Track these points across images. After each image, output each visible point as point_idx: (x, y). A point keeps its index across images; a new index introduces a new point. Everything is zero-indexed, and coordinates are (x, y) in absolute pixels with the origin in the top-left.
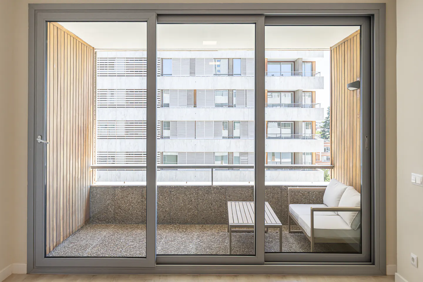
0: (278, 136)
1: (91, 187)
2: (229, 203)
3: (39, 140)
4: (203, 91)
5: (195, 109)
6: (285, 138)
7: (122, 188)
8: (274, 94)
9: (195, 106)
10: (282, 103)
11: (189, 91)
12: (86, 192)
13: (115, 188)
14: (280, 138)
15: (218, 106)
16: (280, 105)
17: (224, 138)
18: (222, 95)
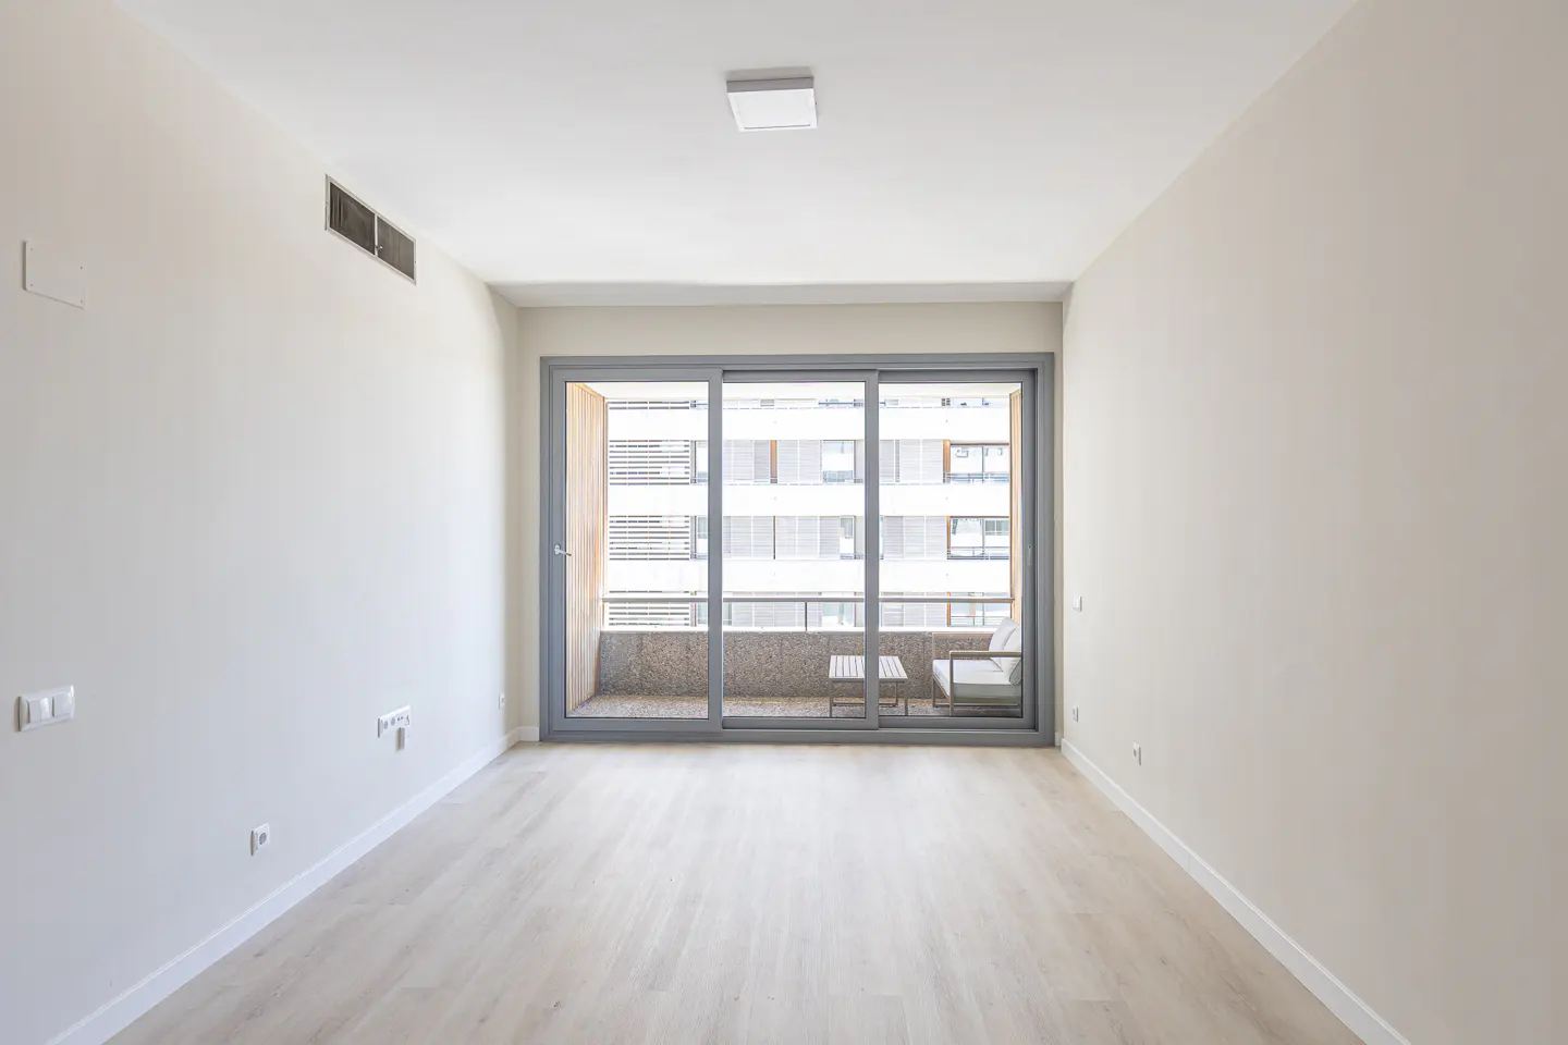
0: (978, 553)
1: (602, 633)
2: (833, 658)
3: (557, 551)
4: (792, 444)
5: (774, 486)
6: (993, 558)
7: (655, 635)
8: (971, 449)
9: (774, 481)
10: (986, 470)
11: (758, 444)
12: (596, 638)
13: (641, 635)
14: (981, 558)
15: (832, 480)
16: (982, 477)
17: (843, 557)
18: (842, 452)
